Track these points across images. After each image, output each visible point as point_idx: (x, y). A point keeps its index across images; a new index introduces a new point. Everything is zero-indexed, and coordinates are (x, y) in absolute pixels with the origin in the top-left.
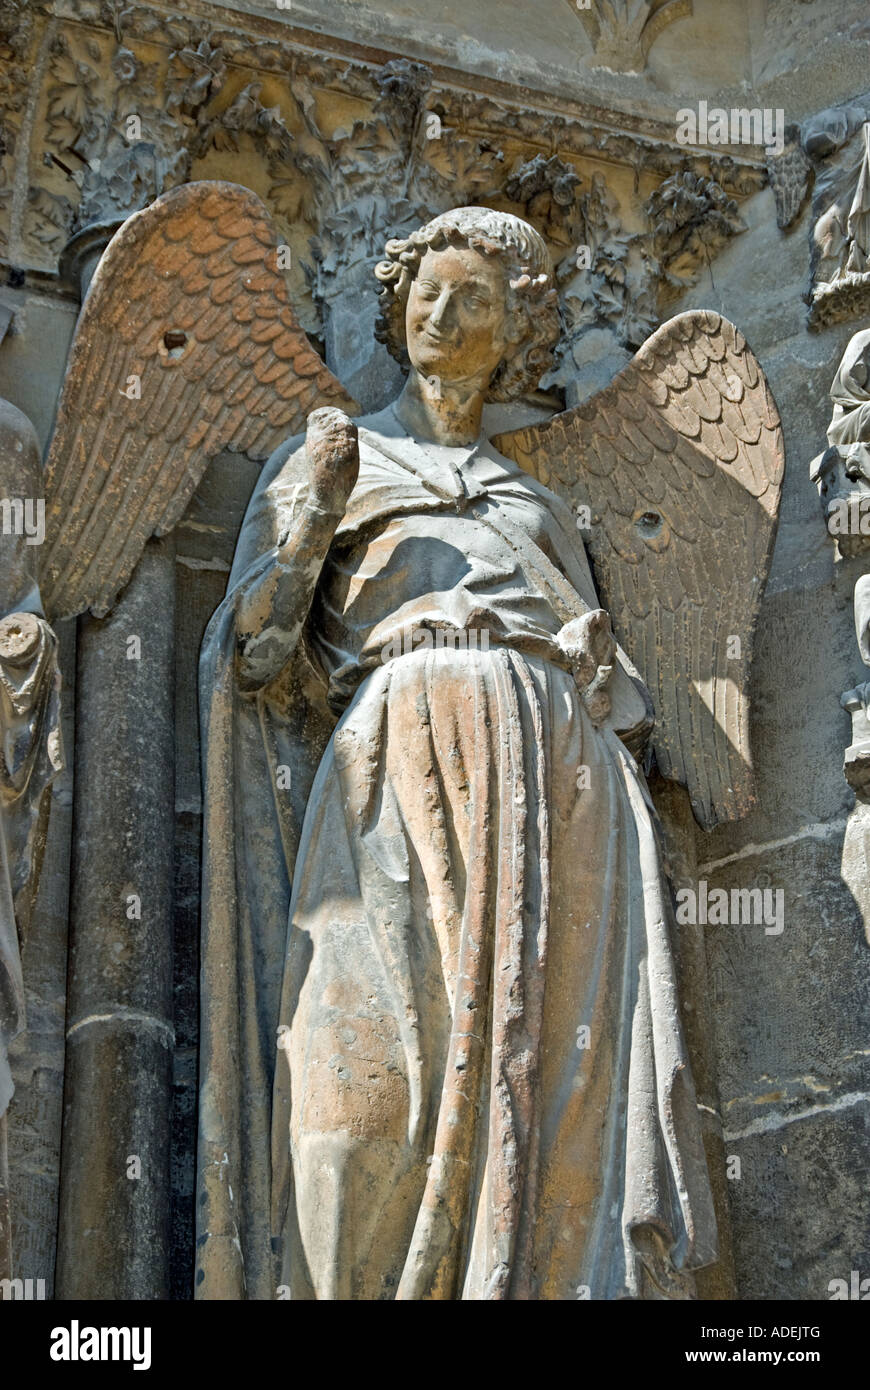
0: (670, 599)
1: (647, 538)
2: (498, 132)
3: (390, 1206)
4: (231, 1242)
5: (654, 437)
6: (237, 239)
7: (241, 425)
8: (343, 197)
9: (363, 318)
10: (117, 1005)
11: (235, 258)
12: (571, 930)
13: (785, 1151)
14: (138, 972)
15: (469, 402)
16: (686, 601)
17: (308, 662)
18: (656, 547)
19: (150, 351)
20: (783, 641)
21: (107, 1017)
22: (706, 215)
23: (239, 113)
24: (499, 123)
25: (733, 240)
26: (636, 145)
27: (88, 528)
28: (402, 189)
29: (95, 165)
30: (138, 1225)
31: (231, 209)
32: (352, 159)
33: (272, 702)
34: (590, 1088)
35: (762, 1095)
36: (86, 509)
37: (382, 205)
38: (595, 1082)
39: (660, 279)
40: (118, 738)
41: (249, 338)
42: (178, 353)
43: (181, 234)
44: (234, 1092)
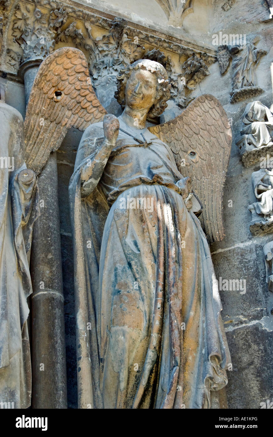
0: (199, 177)
1: (192, 159)
2: (142, 41)
3: (139, 349)
4: (88, 359)
5: (194, 130)
6: (76, 65)
7: (77, 120)
8: (99, 57)
9: (107, 92)
10: (48, 289)
11: (76, 70)
12: (186, 269)
13: (235, 337)
14: (54, 280)
15: (143, 116)
16: (203, 177)
17: (98, 191)
18: (194, 161)
19: (51, 97)
20: (227, 191)
21: (46, 292)
22: (199, 69)
23: (70, 30)
24: (143, 39)
25: (206, 77)
26: (180, 48)
27: (34, 148)
28: (116, 56)
29: (28, 43)
30: (58, 354)
31: (75, 56)
32: (102, 46)
33: (88, 202)
34: (195, 315)
35: (227, 321)
36: (34, 142)
37: (111, 59)
38: (196, 314)
39: (186, 87)
40: (44, 210)
41: (79, 94)
42: (59, 97)
43: (61, 62)
44: (87, 315)
